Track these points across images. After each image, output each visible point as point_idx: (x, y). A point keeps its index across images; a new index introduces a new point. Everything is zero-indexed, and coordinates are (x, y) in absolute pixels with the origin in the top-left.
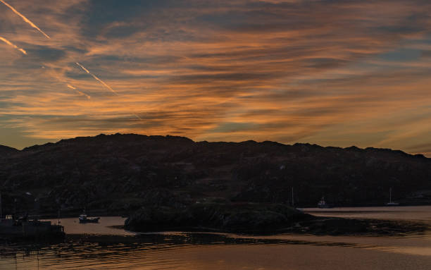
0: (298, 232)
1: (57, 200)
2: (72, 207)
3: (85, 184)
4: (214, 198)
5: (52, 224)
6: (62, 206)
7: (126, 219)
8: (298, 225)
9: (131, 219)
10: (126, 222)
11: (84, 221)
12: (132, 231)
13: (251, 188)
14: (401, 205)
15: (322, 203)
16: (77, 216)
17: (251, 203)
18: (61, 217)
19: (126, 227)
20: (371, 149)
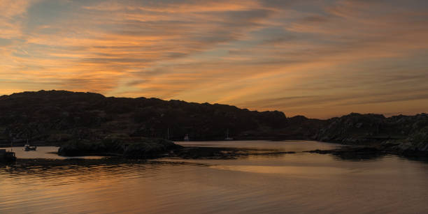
0: (171, 156)
1: (11, 135)
2: (21, 139)
3: (30, 123)
4: (119, 134)
5: (7, 151)
6: (14, 138)
7: (59, 148)
8: (172, 152)
9: (63, 148)
10: (59, 150)
11: (28, 149)
12: (65, 156)
13: (142, 128)
14: (234, 140)
15: (186, 138)
16: (24, 146)
17: (142, 138)
18: (14, 146)
19: (59, 153)
20: (216, 105)
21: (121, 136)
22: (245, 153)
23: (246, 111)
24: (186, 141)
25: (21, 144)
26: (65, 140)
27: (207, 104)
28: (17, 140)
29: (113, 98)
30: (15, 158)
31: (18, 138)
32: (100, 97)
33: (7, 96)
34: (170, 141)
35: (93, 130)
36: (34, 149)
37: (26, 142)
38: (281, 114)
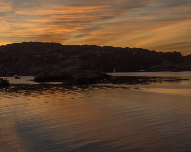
0: (104, 82)
1: (6, 69)
2: (12, 72)
3: (17, 62)
4: (71, 68)
5: (4, 79)
6: (8, 72)
7: (34, 77)
8: (105, 79)
9: (37, 77)
10: (34, 78)
11: (16, 78)
13: (86, 64)
14: (146, 71)
16: (14, 76)
17: (86, 70)
18: (8, 76)
19: (35, 80)
20: (134, 49)
21: (73, 70)
22: (154, 80)
23: (154, 52)
24: (114, 72)
25: (12, 75)
26: (38, 72)
27: (127, 48)
28: (10, 73)
29: (67, 45)
30: (8, 83)
31: (10, 71)
32: (59, 45)
33: (4, 46)
34: (104, 73)
35: (55, 66)
36: (19, 78)
37: (15, 74)
38: (179, 54)
